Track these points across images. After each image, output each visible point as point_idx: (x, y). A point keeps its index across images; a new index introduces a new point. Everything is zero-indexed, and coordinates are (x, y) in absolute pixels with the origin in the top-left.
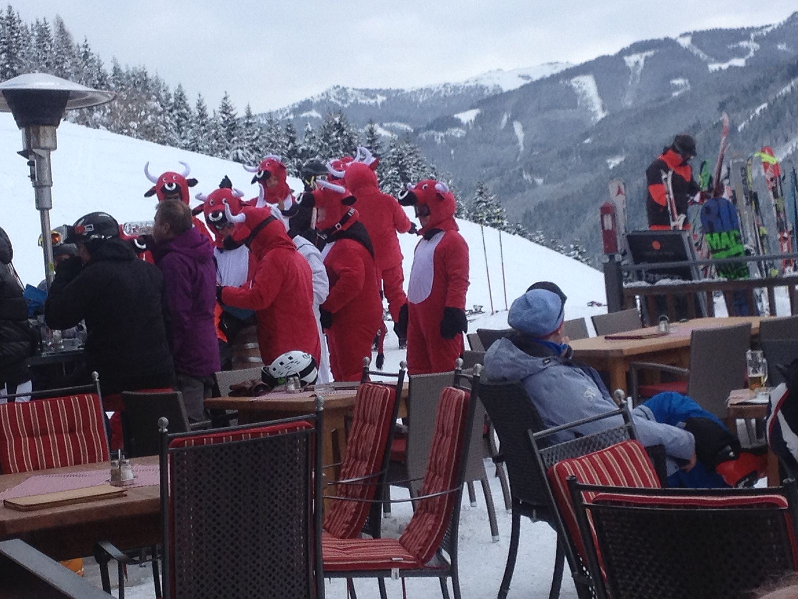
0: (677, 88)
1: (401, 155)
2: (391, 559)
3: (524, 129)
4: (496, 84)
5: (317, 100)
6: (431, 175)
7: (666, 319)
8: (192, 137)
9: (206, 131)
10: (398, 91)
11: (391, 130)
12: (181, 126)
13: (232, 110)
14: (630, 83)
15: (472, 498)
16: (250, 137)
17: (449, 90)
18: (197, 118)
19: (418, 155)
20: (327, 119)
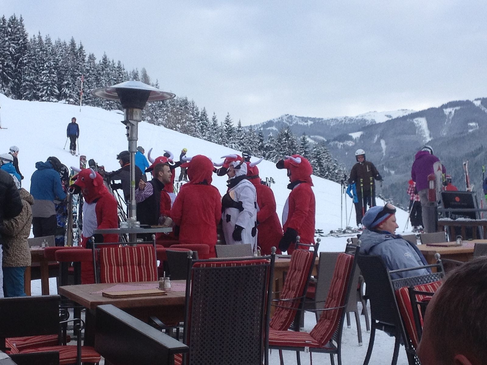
0: (472, 127)
1: (319, 152)
2: (305, 342)
3: (386, 144)
4: (373, 119)
5: (276, 121)
6: (335, 164)
7: (461, 238)
8: (209, 135)
9: (216, 133)
10: (319, 119)
11: (315, 139)
12: (203, 129)
13: (231, 123)
14: (446, 123)
15: (349, 324)
16: (239, 137)
17: (347, 120)
18: (212, 125)
19: (328, 153)
20: (281, 130)
